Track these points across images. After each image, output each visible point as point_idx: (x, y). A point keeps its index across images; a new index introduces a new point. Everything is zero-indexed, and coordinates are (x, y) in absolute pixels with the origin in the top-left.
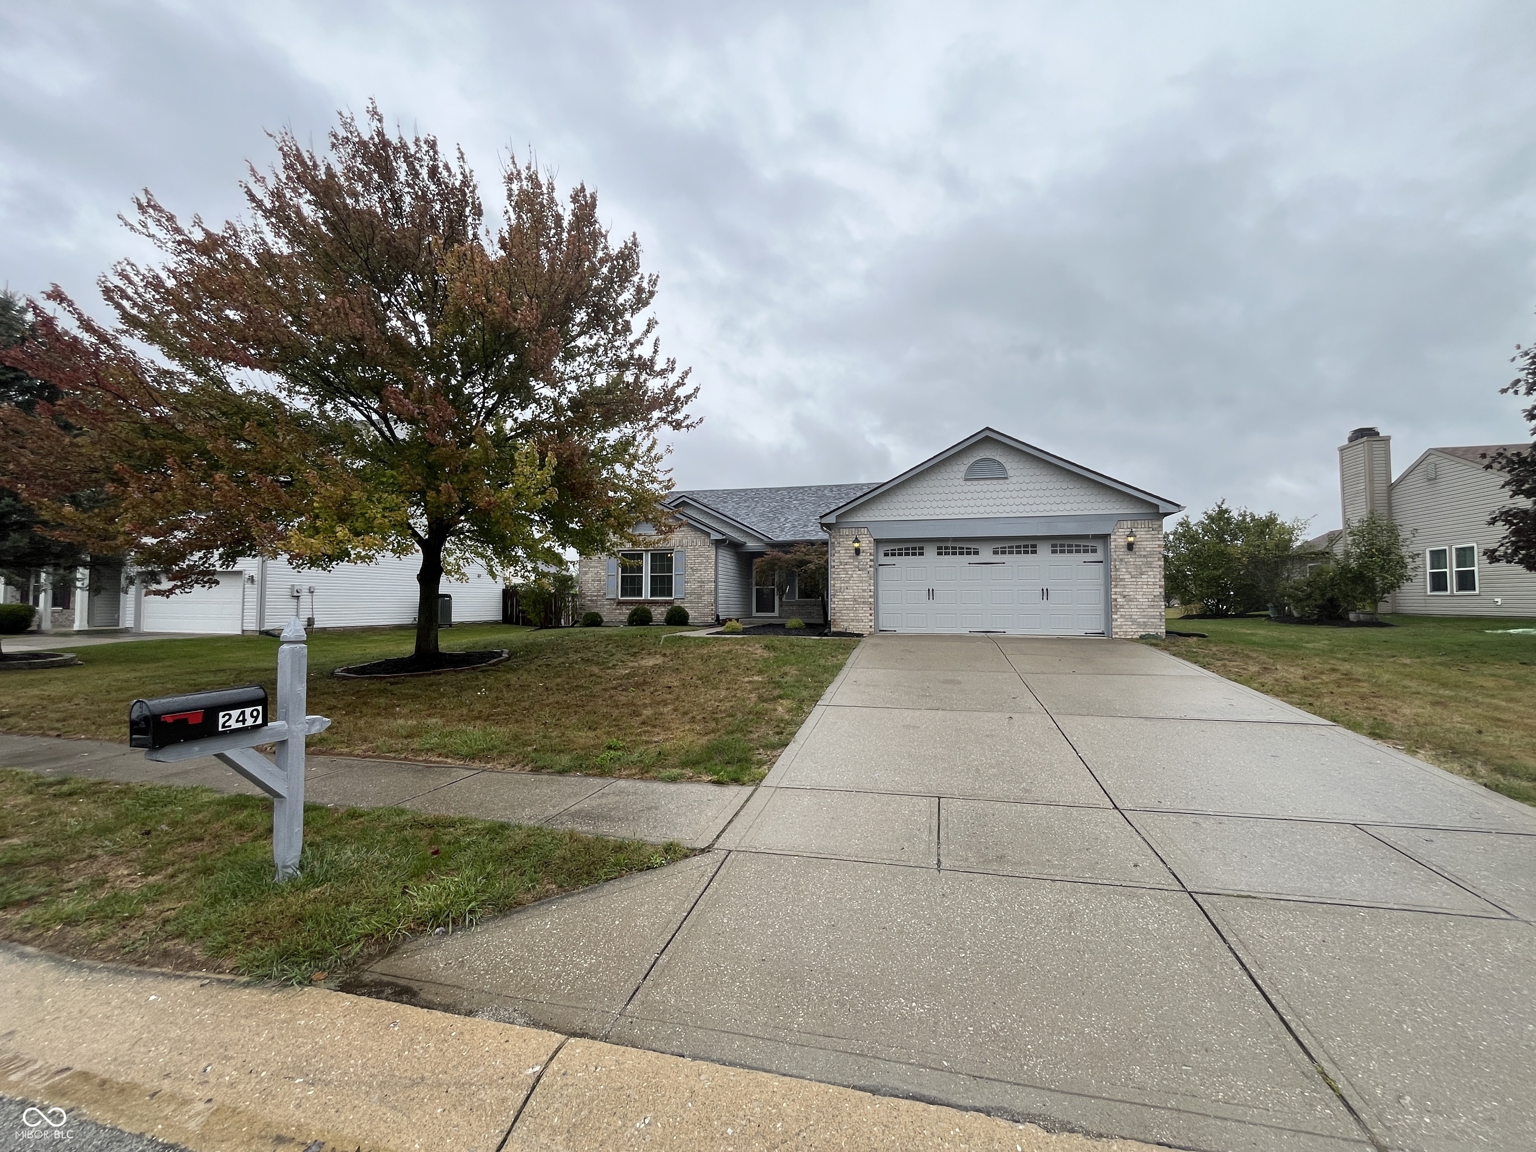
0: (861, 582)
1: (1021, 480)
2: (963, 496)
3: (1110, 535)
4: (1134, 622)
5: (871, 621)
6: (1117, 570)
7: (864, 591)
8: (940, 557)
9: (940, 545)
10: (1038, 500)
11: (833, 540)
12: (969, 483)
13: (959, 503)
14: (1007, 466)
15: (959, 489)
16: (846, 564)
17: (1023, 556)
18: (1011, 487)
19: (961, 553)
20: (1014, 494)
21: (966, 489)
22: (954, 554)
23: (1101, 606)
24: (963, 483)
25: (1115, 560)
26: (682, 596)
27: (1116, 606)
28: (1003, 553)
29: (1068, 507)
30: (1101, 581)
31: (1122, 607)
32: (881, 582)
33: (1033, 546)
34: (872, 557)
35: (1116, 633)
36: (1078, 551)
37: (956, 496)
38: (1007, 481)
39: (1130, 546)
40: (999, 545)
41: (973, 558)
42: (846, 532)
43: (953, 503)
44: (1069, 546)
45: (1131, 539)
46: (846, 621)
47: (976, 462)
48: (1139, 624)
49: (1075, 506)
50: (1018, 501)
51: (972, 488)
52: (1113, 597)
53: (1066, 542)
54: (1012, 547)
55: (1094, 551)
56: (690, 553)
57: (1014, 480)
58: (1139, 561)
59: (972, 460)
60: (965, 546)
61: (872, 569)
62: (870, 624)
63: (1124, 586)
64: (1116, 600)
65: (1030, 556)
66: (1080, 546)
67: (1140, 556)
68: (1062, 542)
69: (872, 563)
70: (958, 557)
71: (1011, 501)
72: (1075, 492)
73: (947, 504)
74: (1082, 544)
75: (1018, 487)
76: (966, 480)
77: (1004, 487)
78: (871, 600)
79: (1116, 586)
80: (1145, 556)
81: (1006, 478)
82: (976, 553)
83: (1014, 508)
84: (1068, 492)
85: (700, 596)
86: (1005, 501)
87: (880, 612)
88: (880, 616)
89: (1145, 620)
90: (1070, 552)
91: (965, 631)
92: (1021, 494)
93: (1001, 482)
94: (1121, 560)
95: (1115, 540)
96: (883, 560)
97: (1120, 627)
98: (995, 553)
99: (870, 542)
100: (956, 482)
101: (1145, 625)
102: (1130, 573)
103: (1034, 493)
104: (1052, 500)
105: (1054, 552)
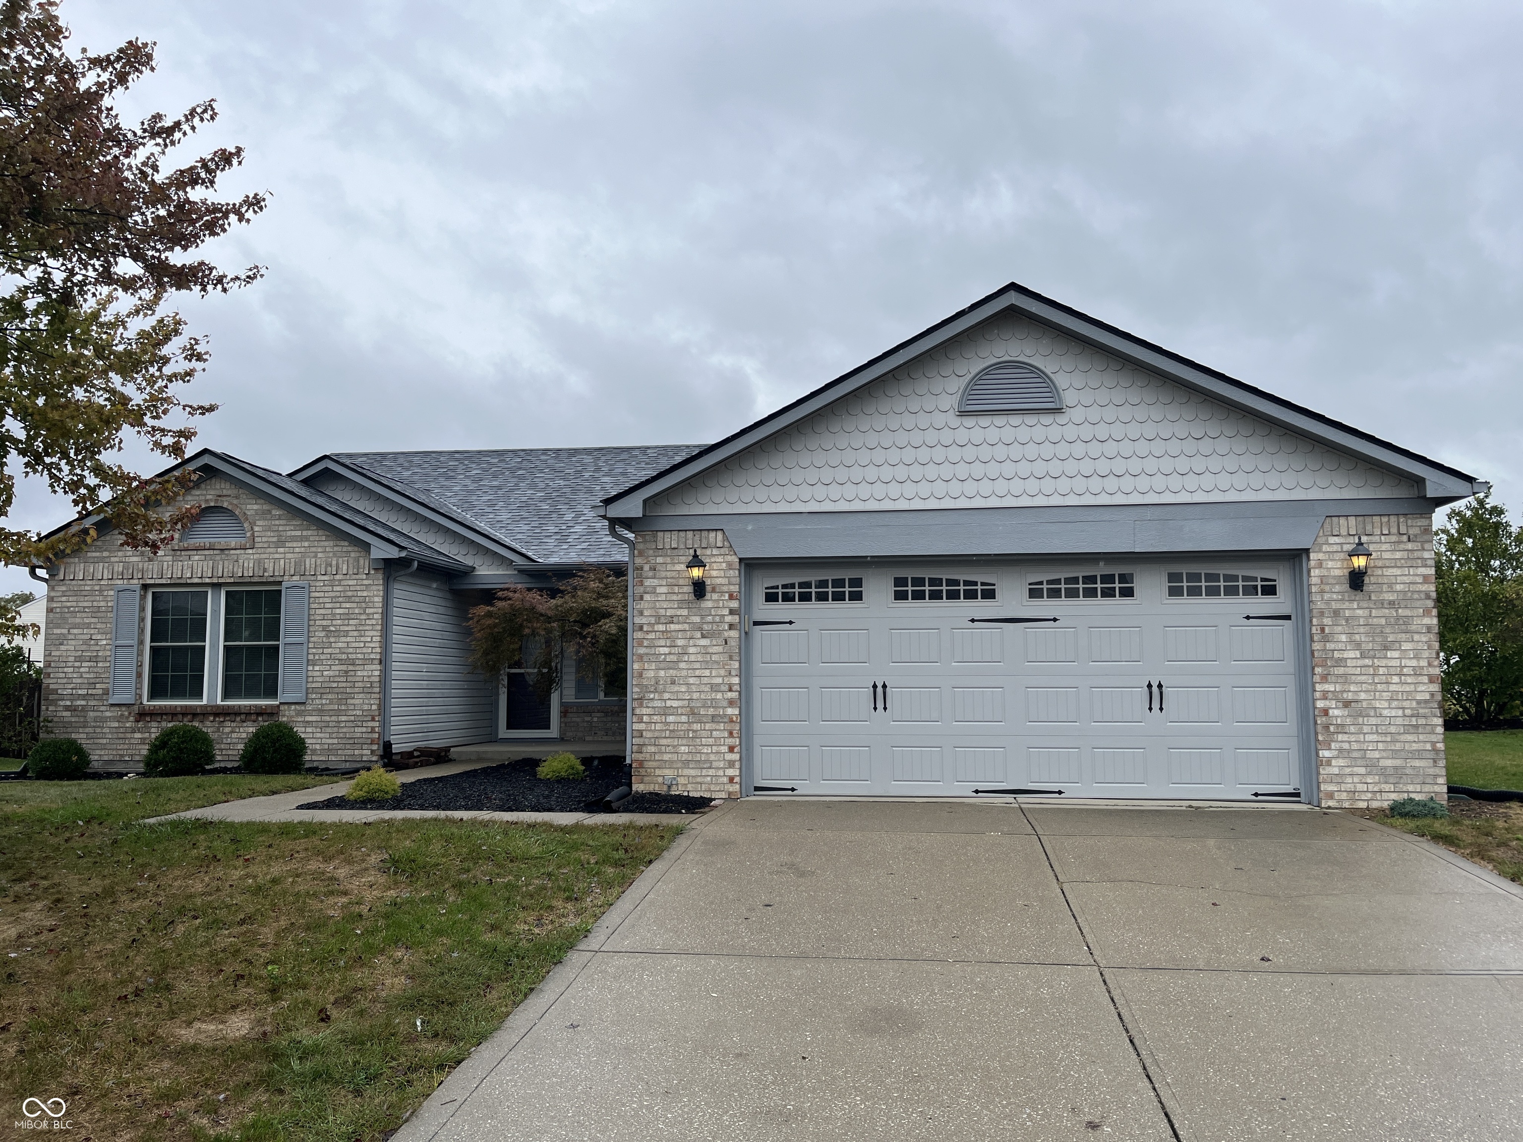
0: (706, 665)
1: (1094, 414)
2: (954, 454)
3: (1307, 551)
4: (1372, 766)
5: (731, 764)
6: (1326, 639)
7: (714, 688)
8: (902, 604)
9: (902, 573)
10: (1135, 465)
11: (638, 561)
12: (970, 422)
13: (946, 471)
14: (1061, 380)
15: (947, 436)
16: (671, 620)
17: (1100, 604)
18: (1071, 432)
19: (953, 595)
20: (1079, 449)
21: (962, 436)
22: (936, 596)
23: (1291, 726)
24: (955, 422)
25: (1322, 614)
26: (298, 696)
27: (1326, 727)
28: (1055, 594)
29: (1207, 481)
30: (1289, 664)
31: (1342, 729)
32: (758, 666)
33: (1123, 578)
34: (734, 604)
35: (1330, 796)
36: (1231, 591)
37: (939, 454)
38: (1061, 419)
39: (1357, 580)
40: (1043, 576)
41: (981, 608)
42: (669, 540)
43: (931, 471)
44: (1210, 577)
45: (1360, 562)
46: (670, 764)
47: (986, 371)
48: (1384, 774)
49: (1224, 481)
50: (1087, 467)
51: (977, 435)
52: (1320, 704)
53: (1203, 569)
54: (1075, 580)
55: (1270, 590)
56: (321, 591)
57: (1077, 414)
58: (1380, 616)
59: (976, 366)
60: (962, 578)
61: (734, 634)
62: (730, 772)
63: (1345, 679)
64: (1326, 712)
65: (1117, 603)
66: (1235, 578)
67: (1381, 604)
68: (1194, 568)
69: (735, 619)
70: (944, 605)
71: (1071, 467)
72: (1223, 445)
73: (916, 472)
74: (1241, 573)
75: (1086, 432)
76: (963, 414)
77: (1055, 432)
78: (733, 711)
79: (1325, 678)
80: (1392, 603)
81: (1058, 411)
82: (989, 594)
83: (1080, 484)
84: (1206, 446)
85: (344, 697)
86: (1055, 468)
87: (757, 740)
88: (757, 750)
89: (1398, 762)
90: (1213, 592)
91: (962, 790)
92: (1095, 449)
93: (1047, 419)
94: (1336, 613)
95: (1320, 565)
96: (764, 610)
97: (1338, 779)
98: (1034, 593)
99: (730, 566)
100: (939, 419)
101: (1398, 774)
102: (1358, 646)
103: (1126, 448)
104: (1167, 465)
105: (1175, 592)
